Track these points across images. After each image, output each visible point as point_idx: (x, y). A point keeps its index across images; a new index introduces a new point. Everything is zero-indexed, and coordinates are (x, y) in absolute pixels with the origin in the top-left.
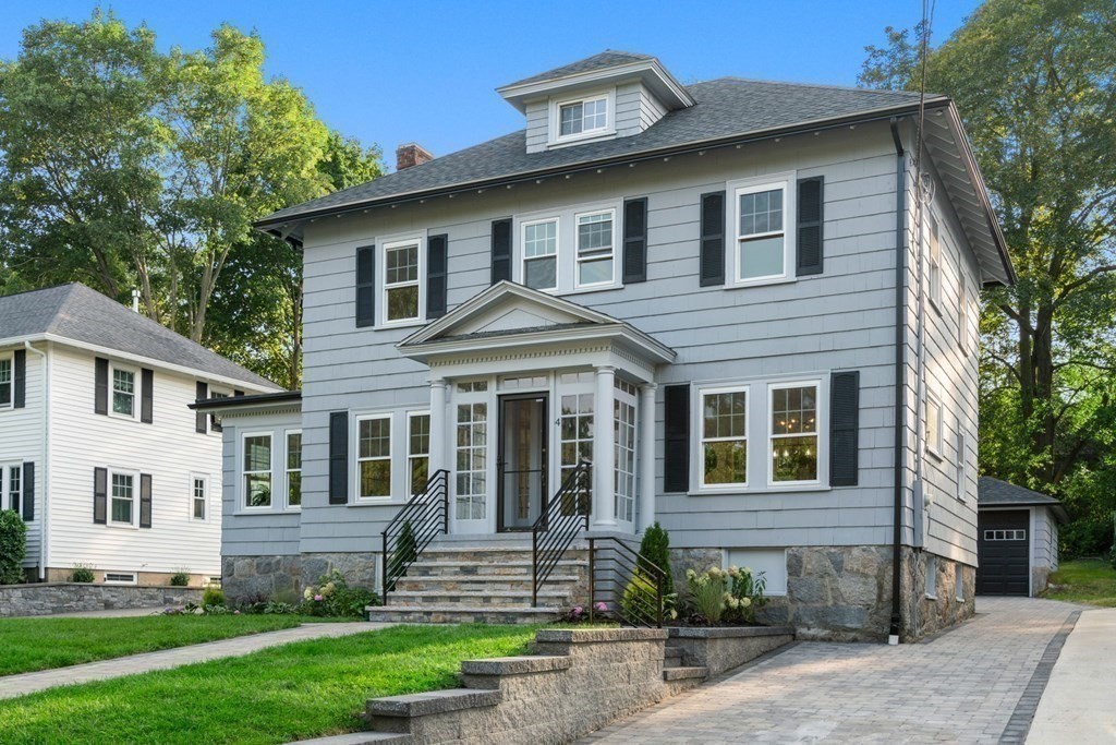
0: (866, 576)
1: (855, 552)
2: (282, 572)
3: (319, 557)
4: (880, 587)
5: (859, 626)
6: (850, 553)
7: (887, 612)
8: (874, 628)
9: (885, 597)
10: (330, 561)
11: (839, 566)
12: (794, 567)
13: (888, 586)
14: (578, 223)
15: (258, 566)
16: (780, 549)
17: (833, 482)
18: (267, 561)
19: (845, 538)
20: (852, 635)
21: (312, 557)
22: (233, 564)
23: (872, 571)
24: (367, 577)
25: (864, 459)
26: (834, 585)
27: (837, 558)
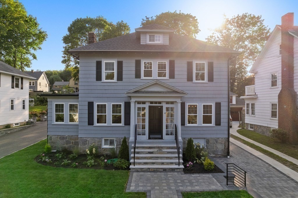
0: (222, 144)
1: (220, 139)
2: (68, 139)
3: (85, 139)
4: (225, 146)
5: (220, 154)
6: (219, 139)
7: (226, 151)
8: (224, 154)
9: (226, 148)
10: (88, 140)
11: (217, 142)
12: (208, 142)
13: (227, 146)
14: (158, 63)
15: (60, 138)
16: (205, 138)
17: (216, 125)
18: (63, 137)
19: (218, 136)
20: (219, 156)
21: (82, 139)
22: (51, 137)
23: (223, 143)
24: (100, 144)
25: (222, 120)
26: (216, 146)
27: (216, 140)
